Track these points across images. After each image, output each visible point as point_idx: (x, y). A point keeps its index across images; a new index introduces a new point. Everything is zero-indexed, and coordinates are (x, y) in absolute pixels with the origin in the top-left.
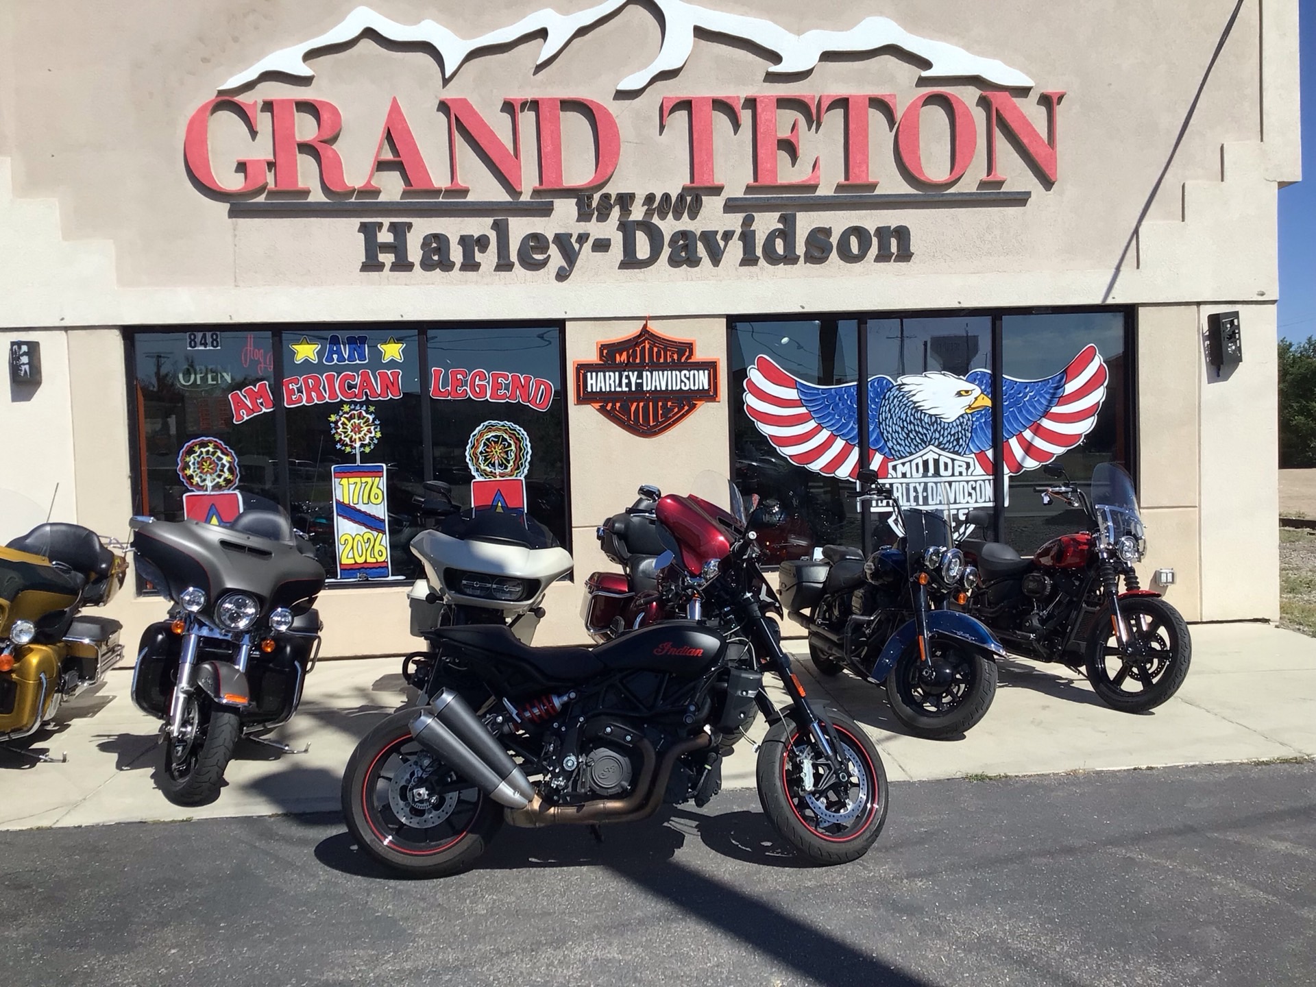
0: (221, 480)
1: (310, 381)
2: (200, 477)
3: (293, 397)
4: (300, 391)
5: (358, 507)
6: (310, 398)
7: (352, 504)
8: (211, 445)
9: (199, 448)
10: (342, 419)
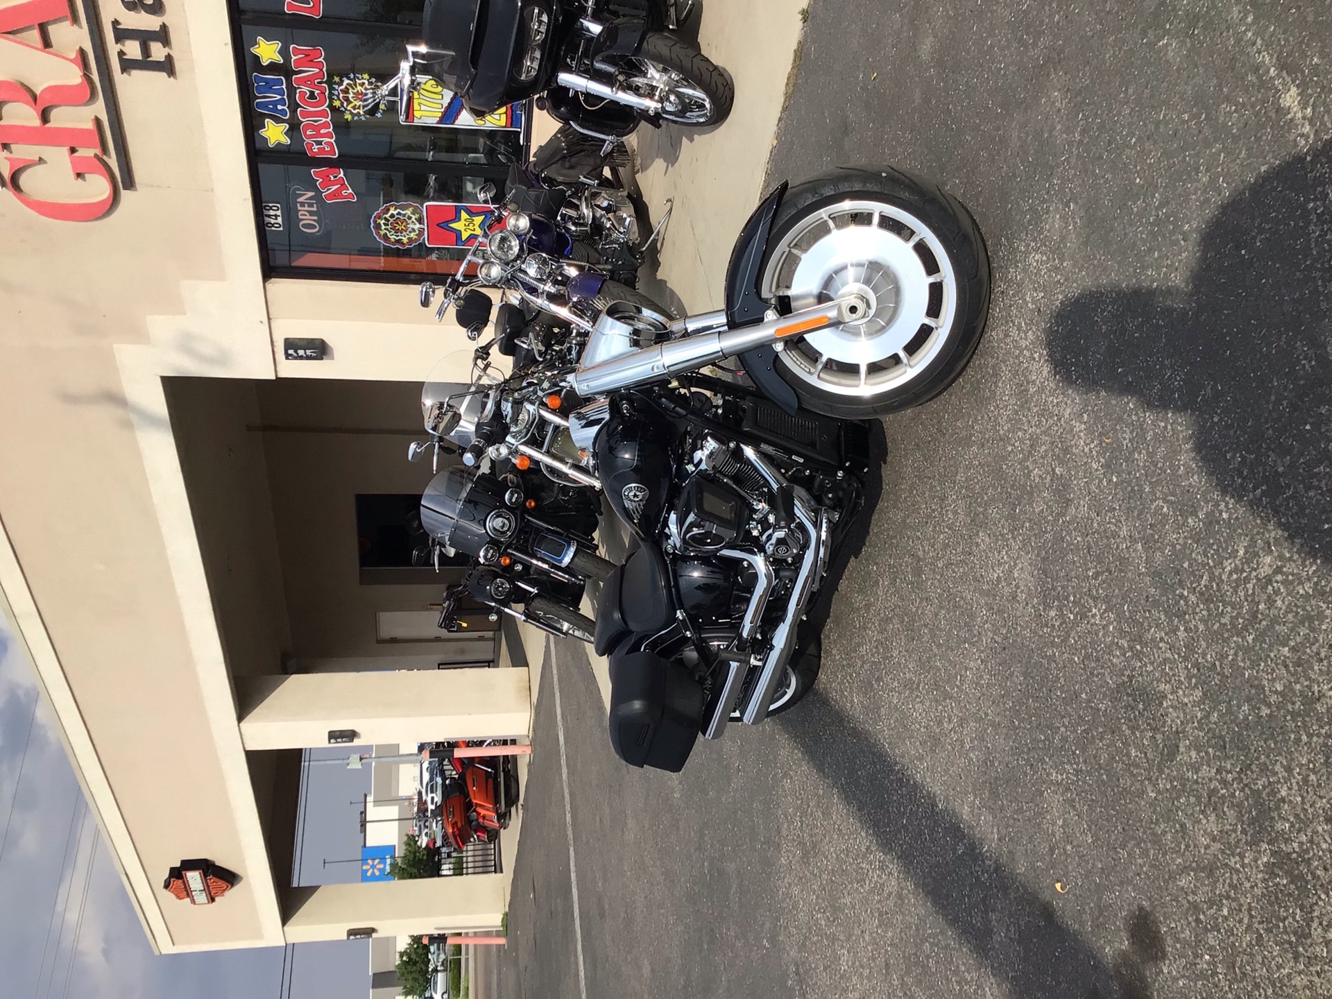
0: (414, 217)
1: (308, 133)
2: (410, 232)
3: (326, 149)
4: (319, 143)
5: (445, 105)
6: (328, 135)
7: (443, 110)
8: (379, 221)
9: (381, 230)
10: (349, 108)
